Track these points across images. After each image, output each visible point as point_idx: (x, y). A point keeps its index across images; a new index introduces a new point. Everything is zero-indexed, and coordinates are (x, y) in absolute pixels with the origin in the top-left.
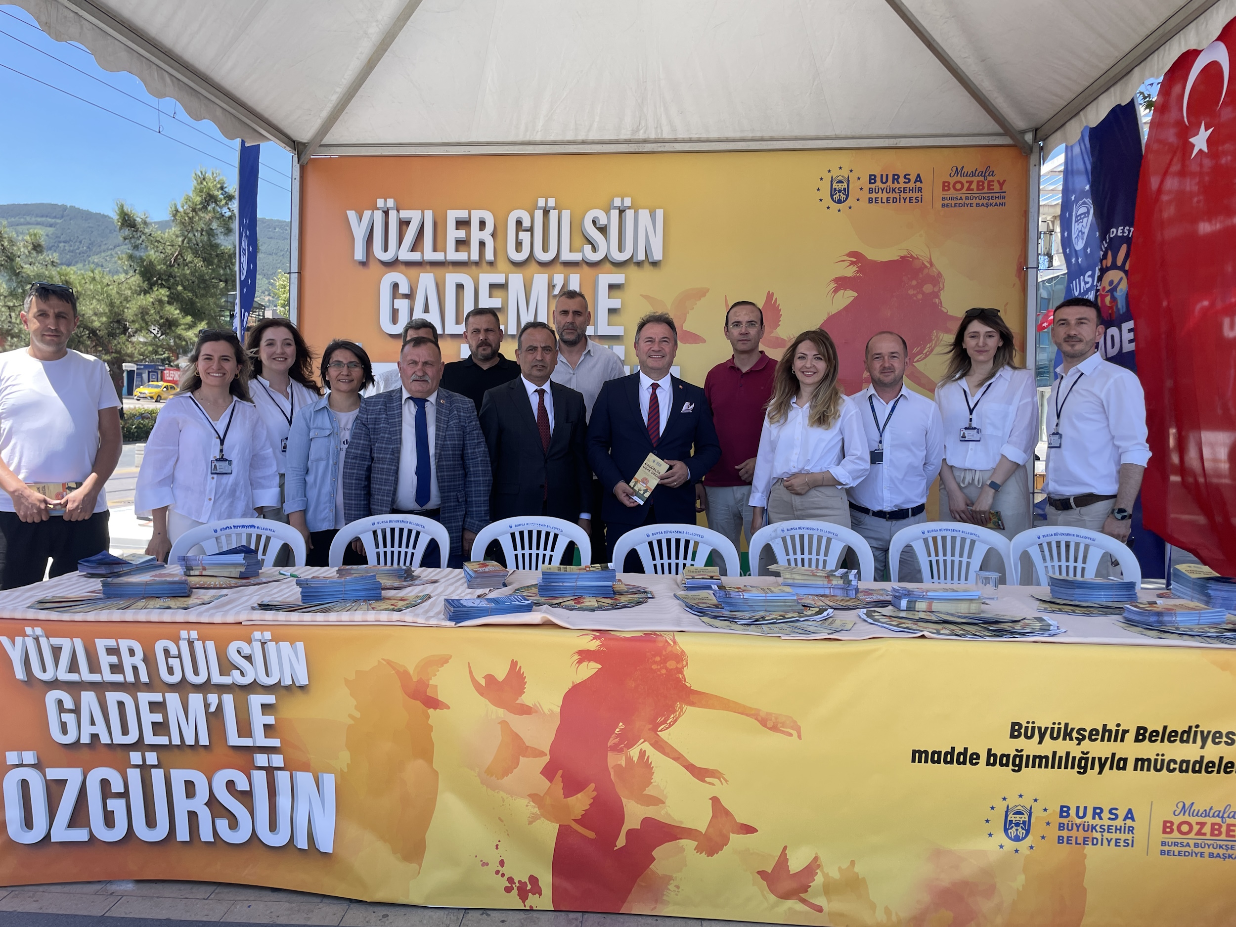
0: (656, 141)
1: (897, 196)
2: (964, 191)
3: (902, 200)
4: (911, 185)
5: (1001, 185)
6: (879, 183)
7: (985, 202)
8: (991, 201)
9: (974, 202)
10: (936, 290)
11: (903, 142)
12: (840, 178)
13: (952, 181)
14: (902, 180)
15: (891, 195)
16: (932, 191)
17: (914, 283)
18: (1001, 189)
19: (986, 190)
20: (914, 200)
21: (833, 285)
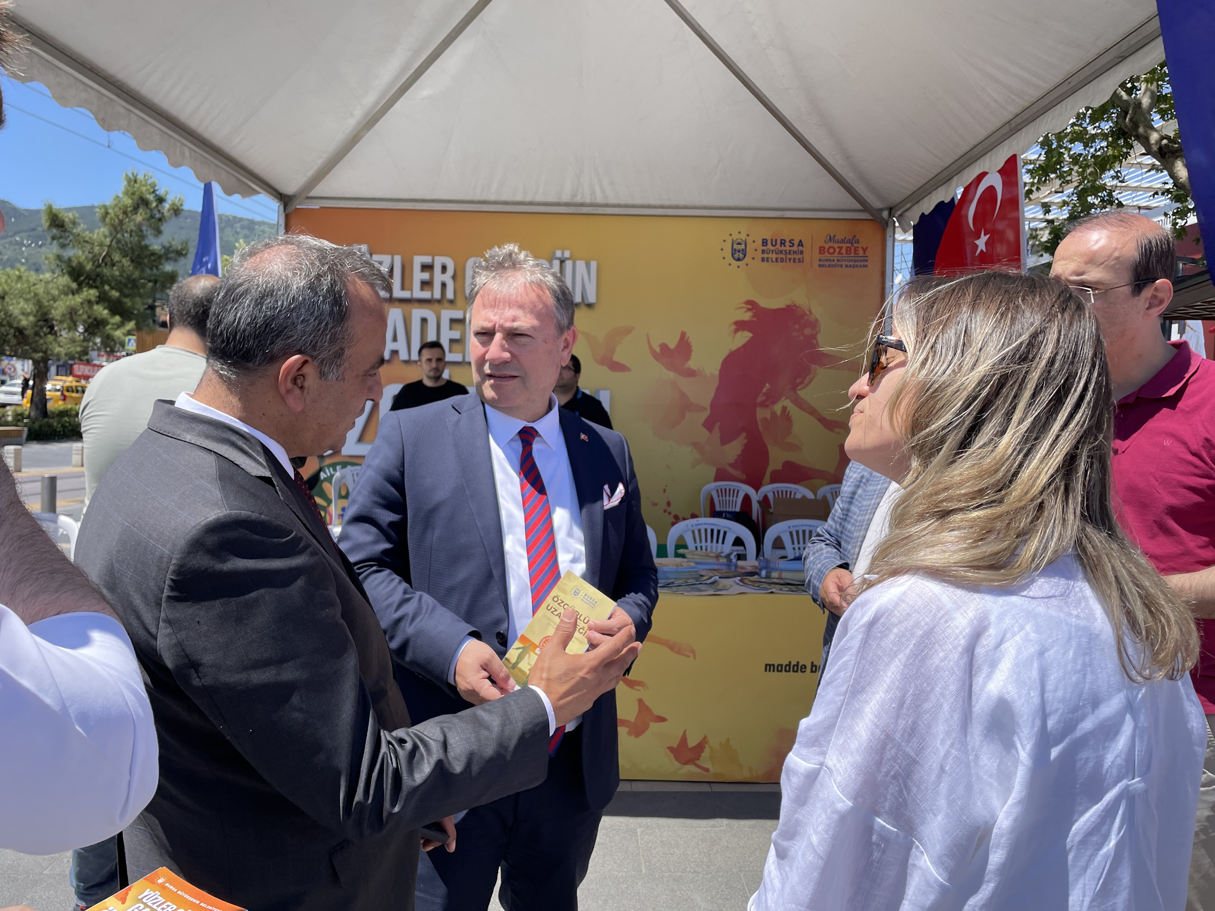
0: (591, 205)
2: (836, 255)
5: (865, 250)
6: (770, 246)
7: (852, 263)
8: (857, 263)
9: (844, 263)
10: (814, 332)
11: (788, 214)
12: (739, 240)
13: (827, 246)
14: (787, 244)
15: (780, 256)
16: (811, 254)
17: (797, 326)
18: (864, 253)
19: (852, 254)
21: (734, 327)
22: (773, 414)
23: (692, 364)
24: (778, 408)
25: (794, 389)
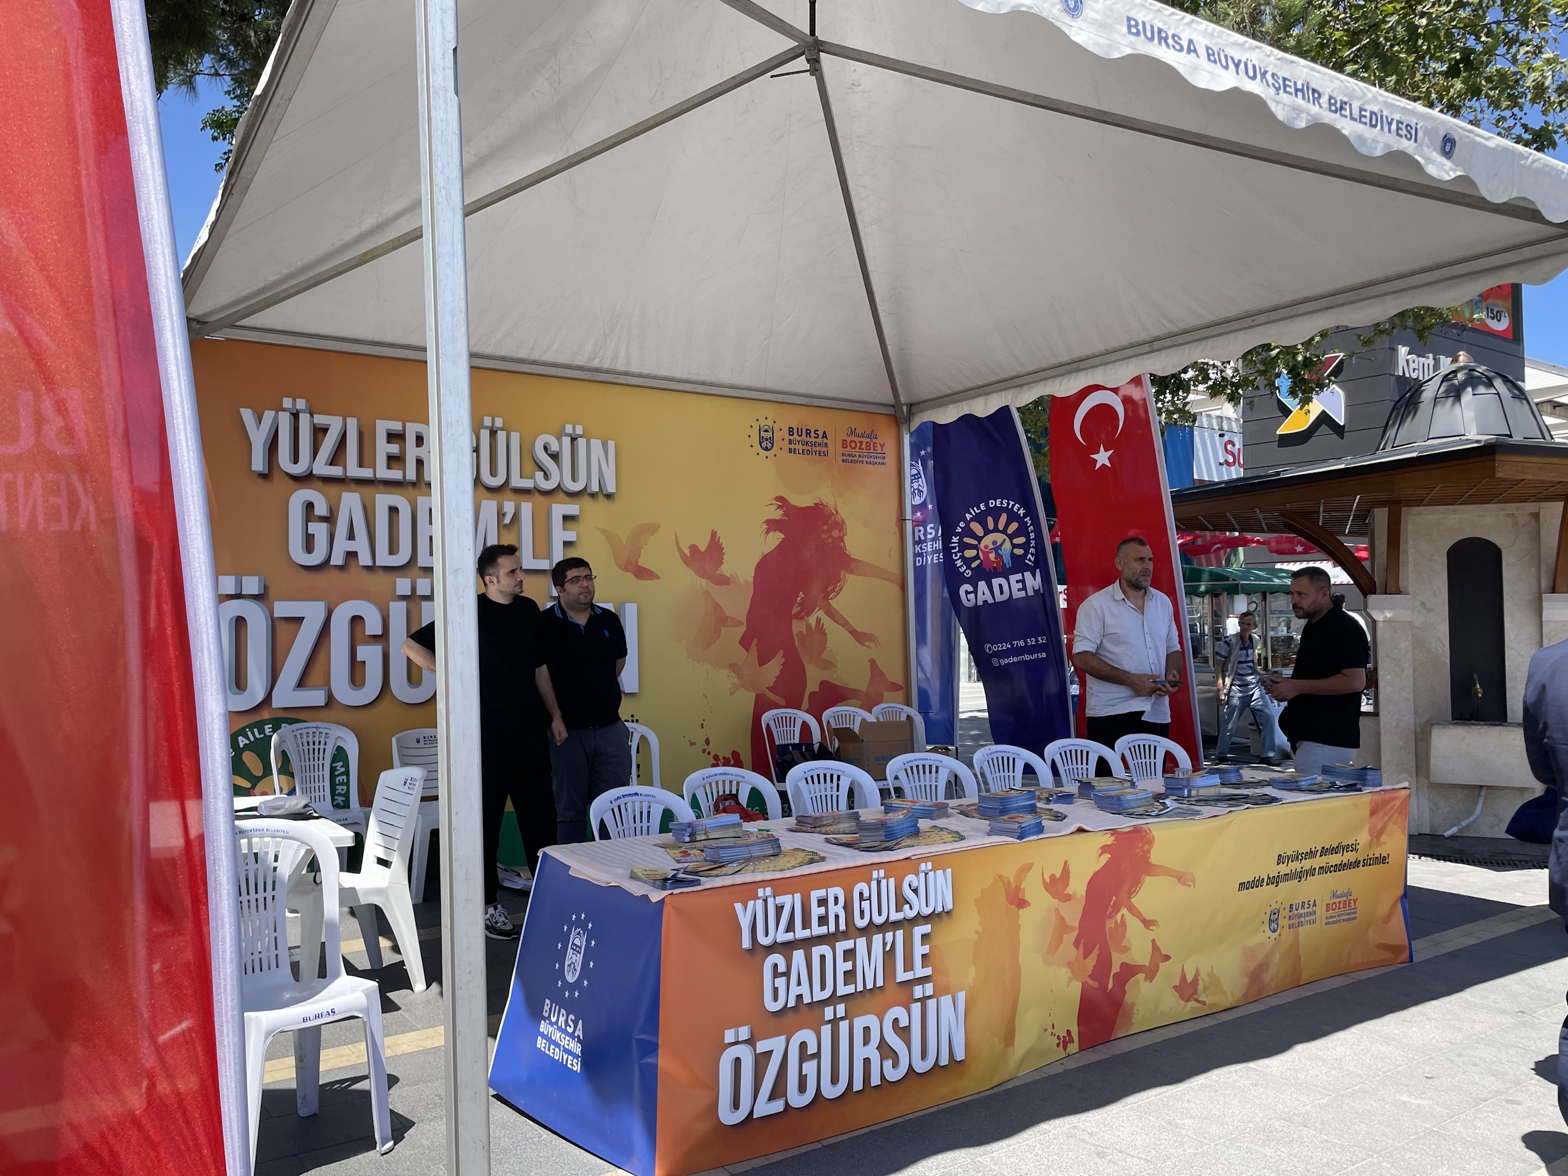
0: (607, 372)
1: (810, 448)
2: (857, 450)
3: (814, 453)
4: (819, 440)
5: (882, 446)
6: (796, 435)
7: (872, 460)
8: (876, 460)
9: (865, 459)
10: (841, 535)
11: (816, 402)
12: (766, 427)
13: (849, 439)
14: (812, 434)
15: (805, 447)
16: (835, 448)
17: (825, 528)
18: (882, 450)
19: (872, 451)
20: (822, 454)
21: (765, 527)
22: (809, 626)
23: (726, 569)
24: (812, 620)
25: (826, 598)
